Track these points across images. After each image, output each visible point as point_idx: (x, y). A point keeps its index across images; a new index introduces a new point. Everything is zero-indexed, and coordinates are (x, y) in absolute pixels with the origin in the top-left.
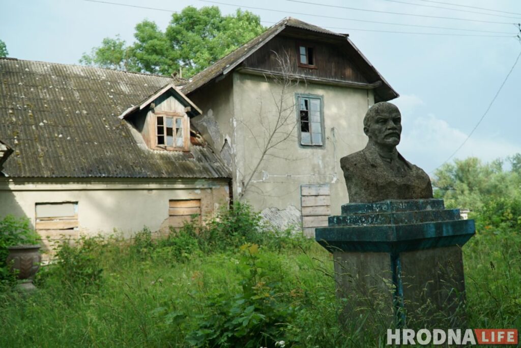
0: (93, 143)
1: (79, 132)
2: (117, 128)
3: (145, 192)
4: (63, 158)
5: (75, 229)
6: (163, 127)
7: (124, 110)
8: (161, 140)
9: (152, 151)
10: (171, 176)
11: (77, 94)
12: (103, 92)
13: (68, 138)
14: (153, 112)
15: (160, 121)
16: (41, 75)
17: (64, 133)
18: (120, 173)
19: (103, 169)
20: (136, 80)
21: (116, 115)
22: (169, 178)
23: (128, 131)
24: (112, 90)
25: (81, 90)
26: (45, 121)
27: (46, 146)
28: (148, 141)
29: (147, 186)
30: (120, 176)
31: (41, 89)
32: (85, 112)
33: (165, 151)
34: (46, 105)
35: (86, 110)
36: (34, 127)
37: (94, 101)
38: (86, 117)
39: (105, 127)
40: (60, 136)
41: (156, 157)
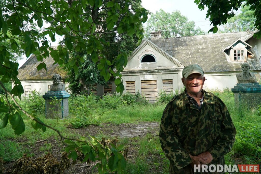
0: (212, 61)
1: (208, 58)
2: (221, 55)
3: (228, 76)
4: (203, 67)
5: (206, 87)
6: (236, 54)
7: (224, 48)
8: (235, 58)
9: (232, 62)
10: (237, 71)
11: (209, 45)
12: (218, 43)
13: (205, 61)
14: (233, 49)
15: (235, 52)
16: (199, 40)
17: (204, 59)
18: (219, 70)
19: (214, 70)
20: (231, 36)
21: (221, 51)
22: (236, 71)
23: (225, 56)
24: (222, 41)
25: (211, 43)
26: (199, 56)
27: (198, 63)
28: (231, 59)
29: (229, 74)
30: (219, 71)
31: (199, 45)
32: (211, 51)
33: (237, 62)
34: (200, 51)
35: (212, 50)
36: (196, 58)
37: (215, 46)
38: (211, 53)
39: (217, 56)
40: (203, 60)
41: (233, 64)
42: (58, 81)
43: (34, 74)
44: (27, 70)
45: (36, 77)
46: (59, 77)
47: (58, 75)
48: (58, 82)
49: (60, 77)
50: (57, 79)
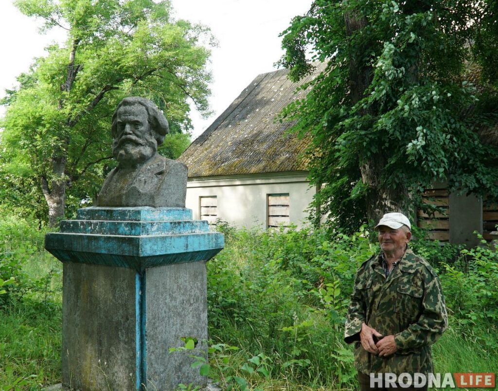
42: (137, 144)
43: (227, 159)
44: (210, 147)
45: (230, 166)
46: (143, 118)
47: (140, 103)
48: (134, 151)
49: (155, 119)
50: (128, 128)
